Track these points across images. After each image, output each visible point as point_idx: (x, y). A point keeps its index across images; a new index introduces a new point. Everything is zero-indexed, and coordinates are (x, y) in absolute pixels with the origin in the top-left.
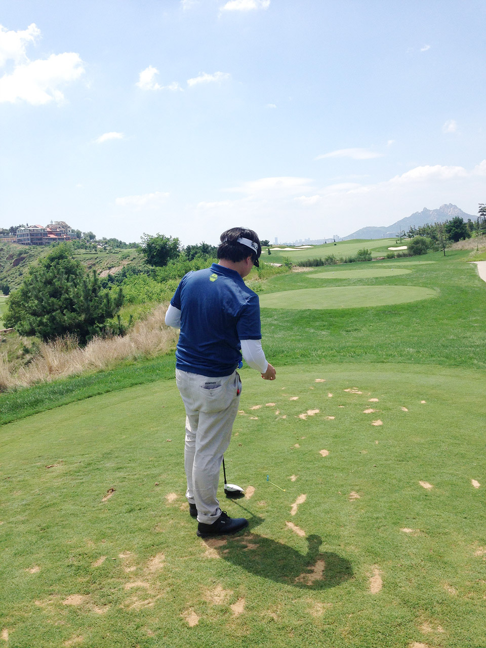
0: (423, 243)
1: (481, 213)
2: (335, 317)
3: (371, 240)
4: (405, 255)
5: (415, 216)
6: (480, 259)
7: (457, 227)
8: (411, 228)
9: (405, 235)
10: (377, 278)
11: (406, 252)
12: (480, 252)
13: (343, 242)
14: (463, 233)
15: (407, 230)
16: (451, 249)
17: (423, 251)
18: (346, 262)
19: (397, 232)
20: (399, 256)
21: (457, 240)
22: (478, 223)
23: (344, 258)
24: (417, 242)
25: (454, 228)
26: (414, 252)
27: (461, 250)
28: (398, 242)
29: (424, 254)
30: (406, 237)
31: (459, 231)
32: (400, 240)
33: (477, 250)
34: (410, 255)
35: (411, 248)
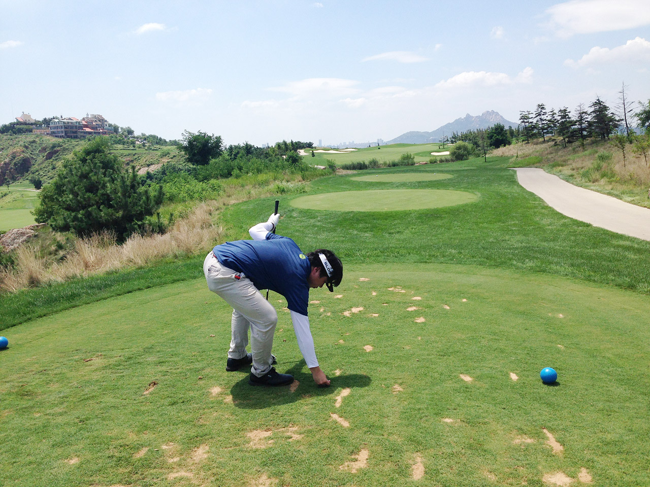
0: (465, 149)
1: (522, 120)
2: (378, 219)
3: (415, 145)
4: (447, 161)
5: (458, 122)
6: (518, 166)
7: (498, 134)
8: (454, 133)
9: (448, 140)
10: (420, 182)
11: (449, 158)
12: (519, 159)
13: (387, 146)
14: (505, 140)
15: (450, 136)
16: (492, 155)
17: (465, 157)
18: (390, 166)
19: (441, 137)
20: (441, 161)
21: (497, 146)
22: (519, 130)
23: (388, 163)
24: (459, 148)
25: (495, 135)
26: (456, 157)
27: (502, 156)
28: (441, 147)
29: (465, 159)
30: (448, 143)
31: (499, 137)
32: (442, 146)
33: (517, 157)
34: (452, 161)
35: (453, 154)
